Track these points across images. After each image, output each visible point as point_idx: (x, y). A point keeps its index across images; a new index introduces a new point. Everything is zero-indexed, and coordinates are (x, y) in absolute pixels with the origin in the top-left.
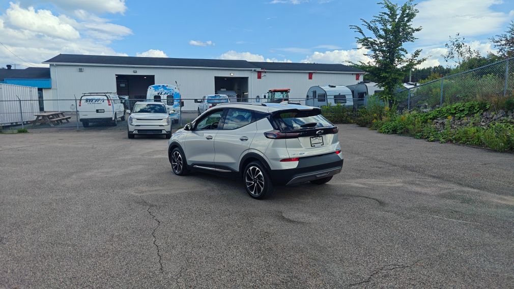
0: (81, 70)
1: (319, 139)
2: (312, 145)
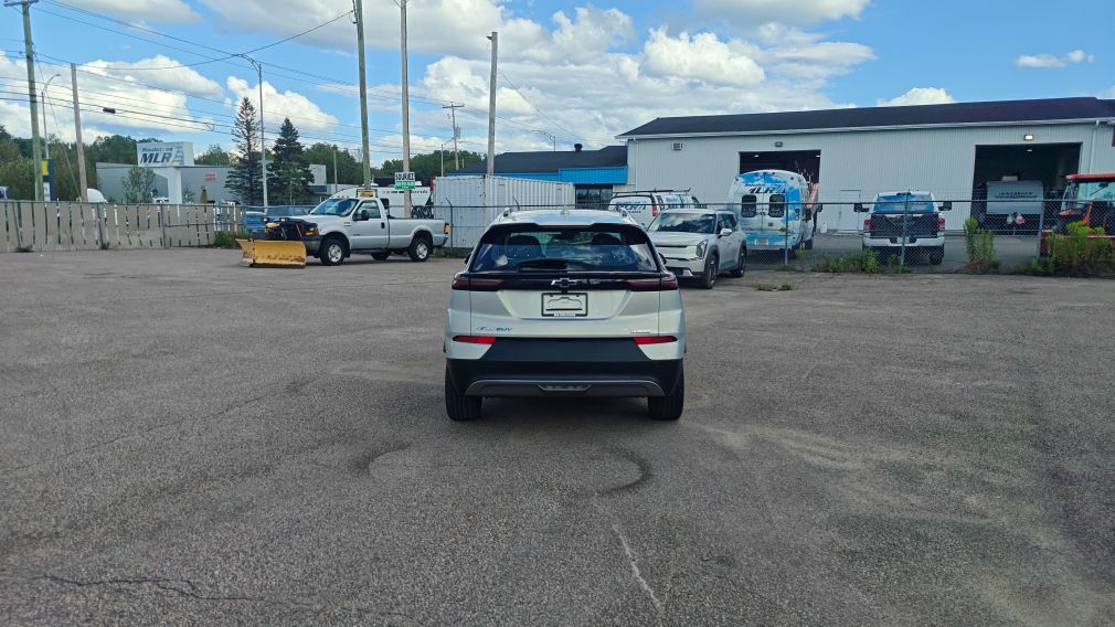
0: (677, 148)
1: (574, 301)
2: (546, 312)
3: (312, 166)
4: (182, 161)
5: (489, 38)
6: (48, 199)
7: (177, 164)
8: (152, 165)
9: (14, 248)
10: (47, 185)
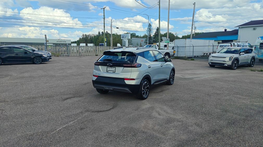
0: (254, 29)
1: (113, 69)
2: (107, 71)
3: (162, 38)
4: (128, 38)
5: (193, 4)
6: (106, 46)
7: (127, 38)
8: (123, 39)
9: (95, 55)
10: (106, 43)
